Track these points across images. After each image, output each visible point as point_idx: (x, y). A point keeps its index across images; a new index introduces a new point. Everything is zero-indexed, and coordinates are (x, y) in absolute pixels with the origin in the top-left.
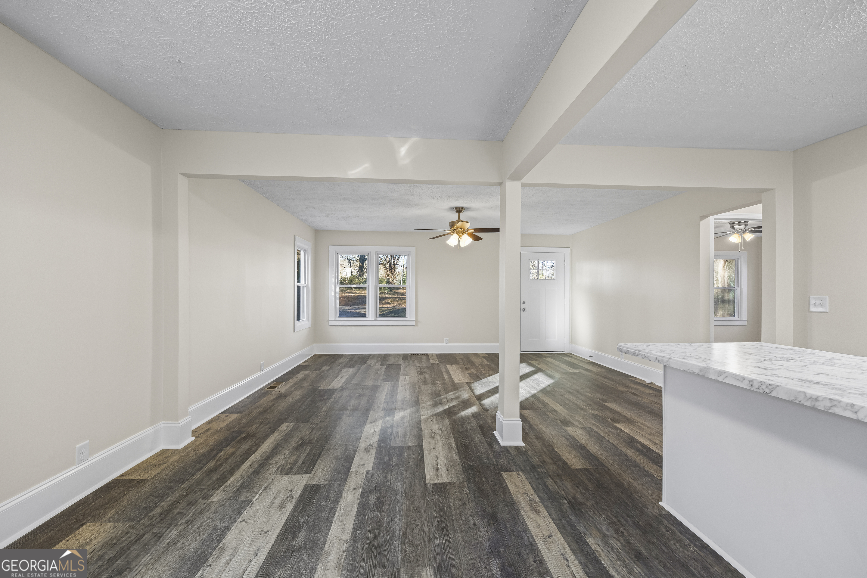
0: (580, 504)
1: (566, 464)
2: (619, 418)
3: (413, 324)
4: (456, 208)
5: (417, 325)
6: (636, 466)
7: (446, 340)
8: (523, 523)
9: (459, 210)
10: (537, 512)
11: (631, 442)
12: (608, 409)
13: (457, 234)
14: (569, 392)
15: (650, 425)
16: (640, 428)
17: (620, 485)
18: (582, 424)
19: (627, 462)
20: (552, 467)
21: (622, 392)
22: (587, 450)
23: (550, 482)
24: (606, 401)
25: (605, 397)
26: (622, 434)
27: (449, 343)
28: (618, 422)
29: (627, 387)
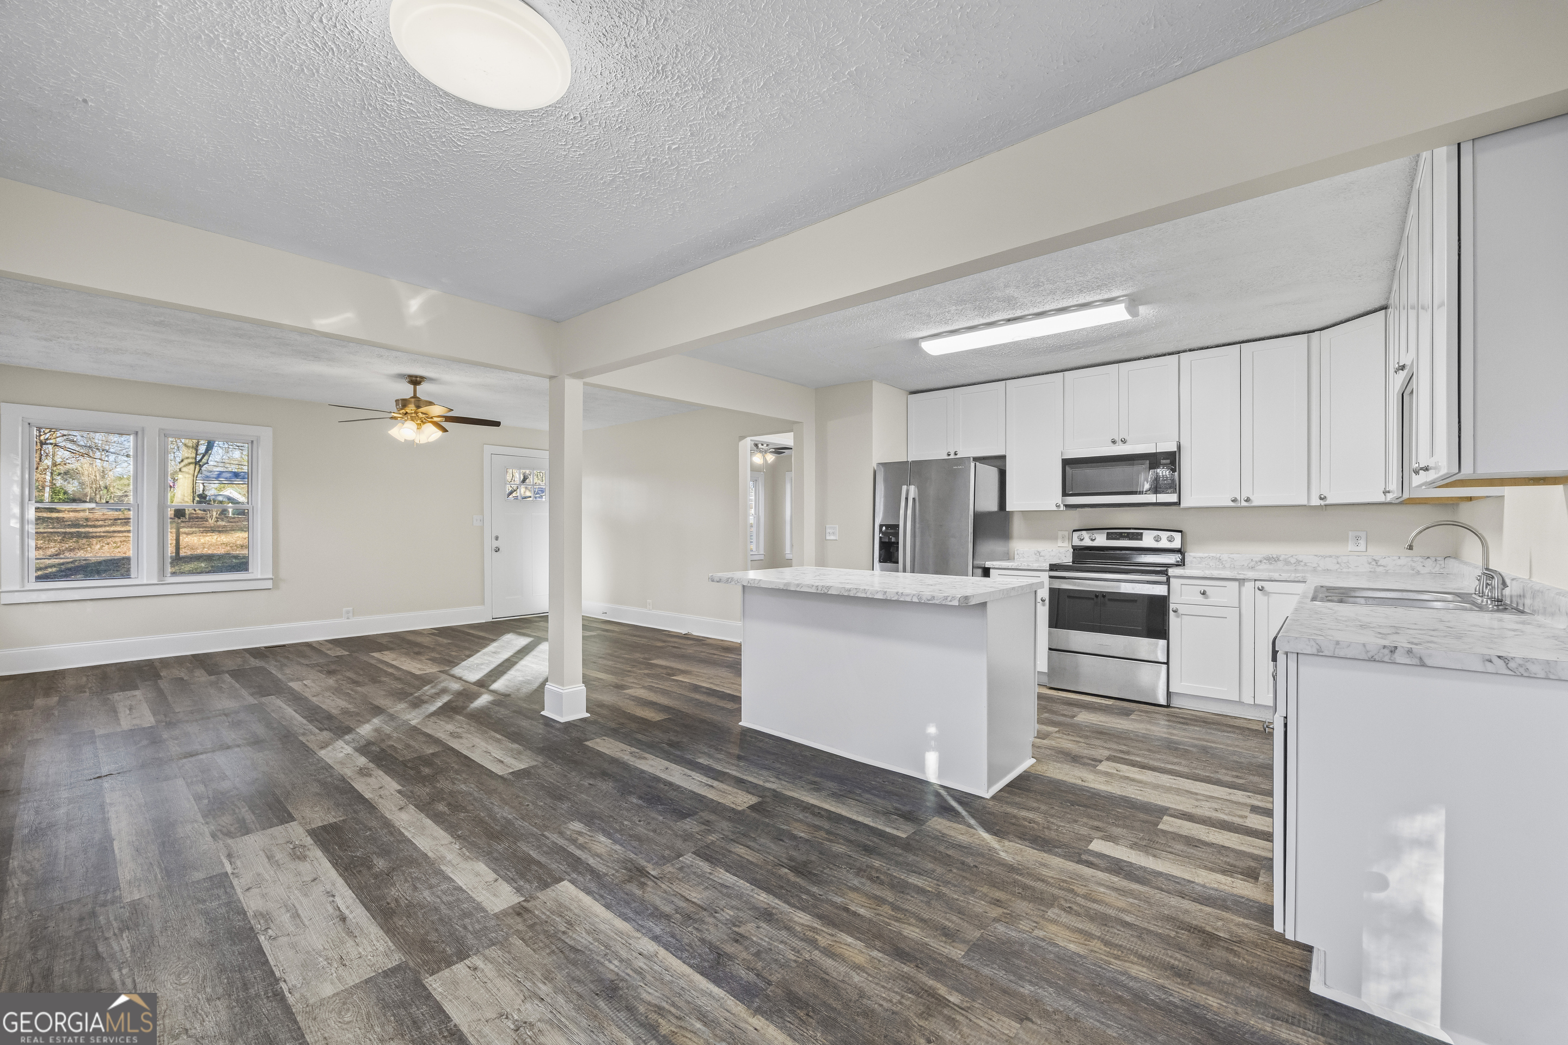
0: (678, 743)
1: (646, 720)
2: (672, 672)
3: (269, 584)
4: (410, 376)
5: (276, 585)
6: (709, 705)
7: (348, 612)
8: (637, 768)
9: (415, 381)
10: (645, 758)
11: (696, 688)
12: (657, 666)
13: (412, 420)
14: (601, 658)
15: (705, 672)
16: (697, 676)
17: (703, 721)
18: (639, 684)
19: (699, 704)
20: (634, 726)
21: (662, 647)
22: (659, 704)
23: (639, 736)
24: (650, 659)
25: (646, 656)
26: (684, 684)
27: (353, 616)
28: (674, 675)
29: (664, 641)
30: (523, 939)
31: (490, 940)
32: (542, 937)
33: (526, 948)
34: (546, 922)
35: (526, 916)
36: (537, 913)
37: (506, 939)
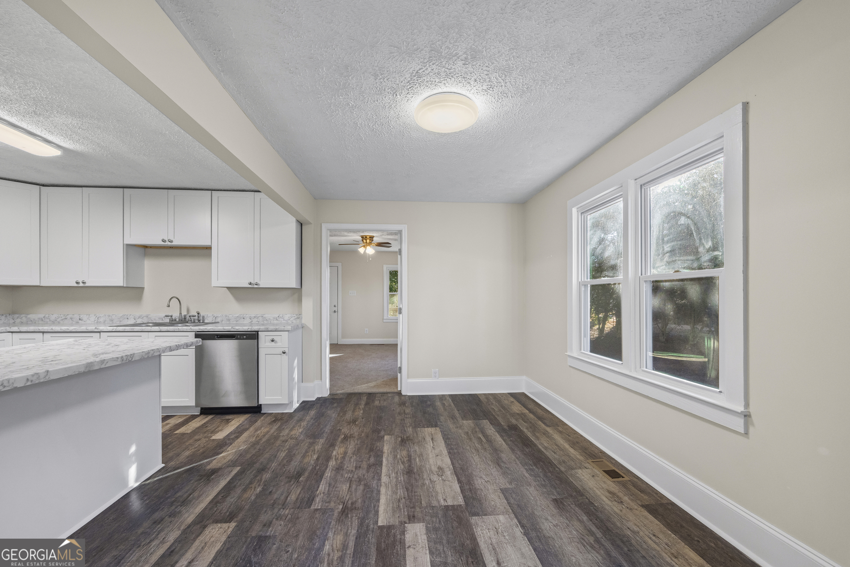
30: (421, 503)
31: (433, 509)
32: (414, 501)
33: (422, 499)
34: (406, 506)
35: (411, 514)
36: (406, 513)
37: (427, 506)
